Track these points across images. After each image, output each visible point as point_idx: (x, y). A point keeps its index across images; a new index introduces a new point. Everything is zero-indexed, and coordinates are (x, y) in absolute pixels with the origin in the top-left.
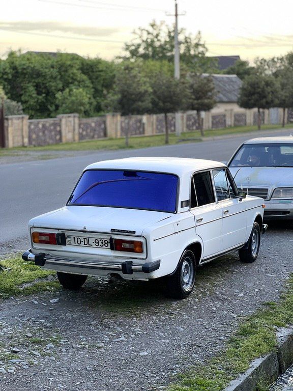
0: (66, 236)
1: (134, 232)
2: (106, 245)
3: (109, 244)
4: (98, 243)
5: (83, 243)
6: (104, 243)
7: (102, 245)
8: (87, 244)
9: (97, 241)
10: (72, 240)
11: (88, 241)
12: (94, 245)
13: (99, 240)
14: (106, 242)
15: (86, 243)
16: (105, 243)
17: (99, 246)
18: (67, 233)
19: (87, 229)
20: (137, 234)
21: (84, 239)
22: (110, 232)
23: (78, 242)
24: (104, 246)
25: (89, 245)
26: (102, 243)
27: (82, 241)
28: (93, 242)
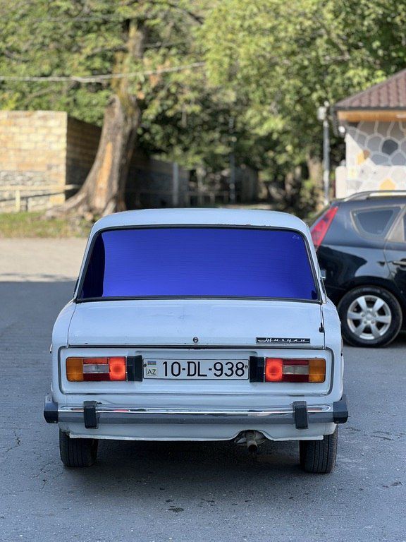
0: (145, 362)
1: (308, 341)
2: (240, 372)
3: (247, 371)
4: (221, 369)
5: (184, 374)
6: (235, 369)
7: (229, 372)
8: (195, 372)
9: (218, 367)
10: (160, 368)
11: (197, 368)
12: (211, 375)
13: (224, 363)
14: (240, 366)
15: (192, 373)
16: (238, 369)
17: (223, 376)
18: (146, 357)
19: (200, 343)
21: (189, 363)
22: (254, 343)
23: (173, 371)
24: (234, 376)
25: (199, 375)
26: (231, 369)
27: (184, 369)
28: (210, 369)
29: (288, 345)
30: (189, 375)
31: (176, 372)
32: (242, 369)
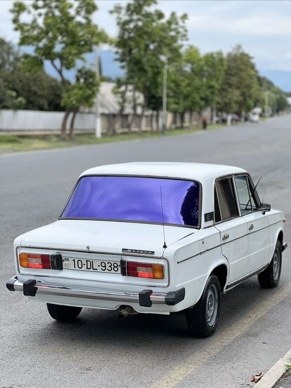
0: (63, 258)
1: (153, 253)
2: (116, 269)
3: (119, 268)
4: (105, 266)
5: (84, 267)
6: (113, 267)
7: (110, 269)
8: (91, 267)
9: (103, 265)
10: (71, 263)
11: (92, 264)
12: (99, 269)
13: (106, 262)
14: (115, 265)
15: (89, 267)
16: (114, 267)
17: (106, 271)
18: (64, 255)
19: (91, 249)
20: (156, 255)
21: (87, 261)
22: (121, 252)
24: (113, 271)
25: (93, 269)
26: (110, 266)
27: (84, 265)
28: (99, 266)
29: (141, 254)
30: (87, 268)
31: (80, 266)
32: (117, 267)
